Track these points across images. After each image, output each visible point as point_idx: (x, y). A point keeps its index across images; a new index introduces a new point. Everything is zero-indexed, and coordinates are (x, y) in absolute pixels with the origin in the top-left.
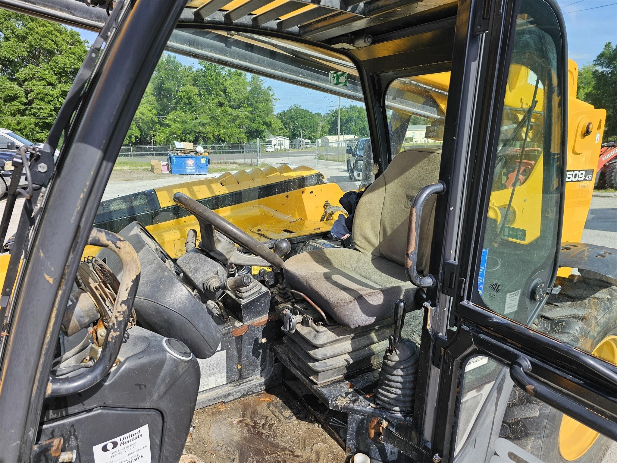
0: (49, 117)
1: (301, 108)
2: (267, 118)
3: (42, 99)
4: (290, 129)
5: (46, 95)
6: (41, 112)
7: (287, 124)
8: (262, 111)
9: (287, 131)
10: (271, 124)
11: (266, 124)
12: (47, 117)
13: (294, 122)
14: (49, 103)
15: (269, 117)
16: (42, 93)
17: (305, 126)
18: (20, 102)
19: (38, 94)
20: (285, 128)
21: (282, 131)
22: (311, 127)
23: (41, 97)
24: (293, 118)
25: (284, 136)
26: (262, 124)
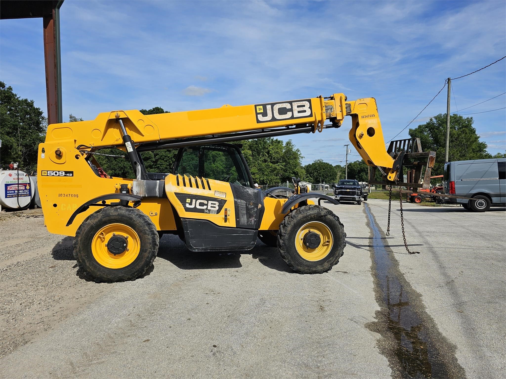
0: (166, 169)
1: (324, 161)
2: (295, 169)
3: (163, 159)
4: (314, 177)
5: (166, 157)
6: (162, 167)
7: (311, 173)
8: (292, 165)
9: (312, 179)
10: (298, 174)
11: (294, 173)
12: (164, 169)
13: (317, 172)
14: (166, 161)
15: (296, 168)
16: (164, 155)
17: (326, 175)
18: (151, 161)
19: (162, 156)
20: (311, 176)
21: (308, 179)
22: (331, 176)
23: (163, 158)
24: (316, 169)
25: (309, 182)
26: (292, 173)
